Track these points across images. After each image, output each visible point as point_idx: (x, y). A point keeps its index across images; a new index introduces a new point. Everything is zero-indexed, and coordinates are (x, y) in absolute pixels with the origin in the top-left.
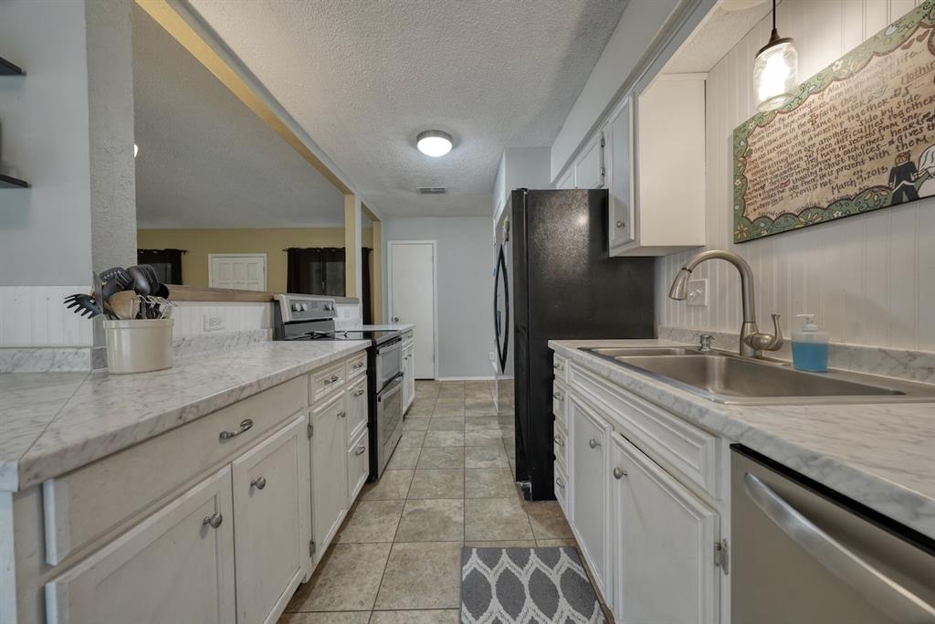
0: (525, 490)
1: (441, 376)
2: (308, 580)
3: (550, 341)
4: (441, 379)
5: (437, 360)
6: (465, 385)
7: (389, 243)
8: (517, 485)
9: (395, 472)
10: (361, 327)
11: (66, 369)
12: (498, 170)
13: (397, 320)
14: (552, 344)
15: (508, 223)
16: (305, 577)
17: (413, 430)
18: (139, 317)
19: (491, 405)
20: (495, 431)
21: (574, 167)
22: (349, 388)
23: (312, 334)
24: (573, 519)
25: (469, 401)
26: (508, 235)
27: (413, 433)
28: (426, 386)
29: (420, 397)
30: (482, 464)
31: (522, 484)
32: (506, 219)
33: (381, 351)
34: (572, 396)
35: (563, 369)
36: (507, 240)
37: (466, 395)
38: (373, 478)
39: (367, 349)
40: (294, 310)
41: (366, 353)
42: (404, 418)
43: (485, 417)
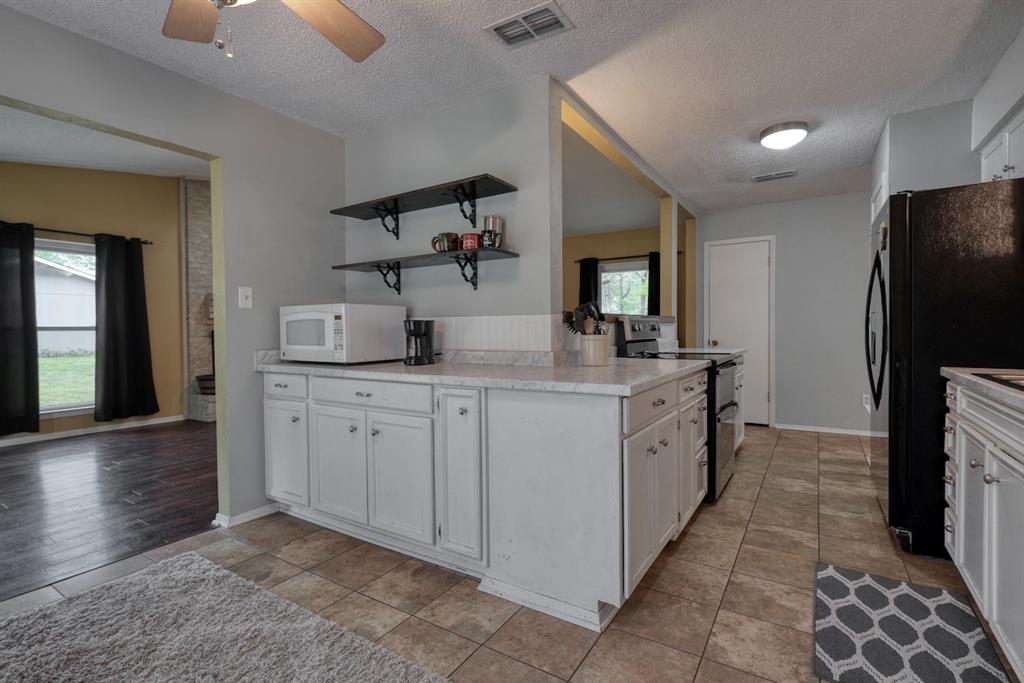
0: (903, 539)
1: (777, 422)
2: (676, 538)
3: (942, 368)
4: (779, 426)
5: (773, 399)
6: (818, 436)
7: (706, 244)
8: (891, 534)
9: (732, 500)
10: (677, 350)
11: (540, 364)
12: (878, 143)
13: (715, 343)
14: (945, 371)
15: (885, 229)
16: (673, 537)
17: (748, 471)
18: (595, 333)
19: (863, 464)
20: (868, 489)
21: (1005, 136)
22: (682, 410)
23: (642, 353)
24: (962, 561)
25: (824, 455)
26: (884, 243)
27: (747, 474)
28: (758, 432)
29: (749, 442)
30: (844, 514)
31: (897, 531)
32: (883, 225)
33: (721, 371)
34: (966, 427)
35: (955, 398)
36: (884, 248)
37: (820, 449)
38: (710, 499)
39: (706, 369)
40: (633, 330)
41: (706, 372)
42: (736, 455)
43: (850, 474)
